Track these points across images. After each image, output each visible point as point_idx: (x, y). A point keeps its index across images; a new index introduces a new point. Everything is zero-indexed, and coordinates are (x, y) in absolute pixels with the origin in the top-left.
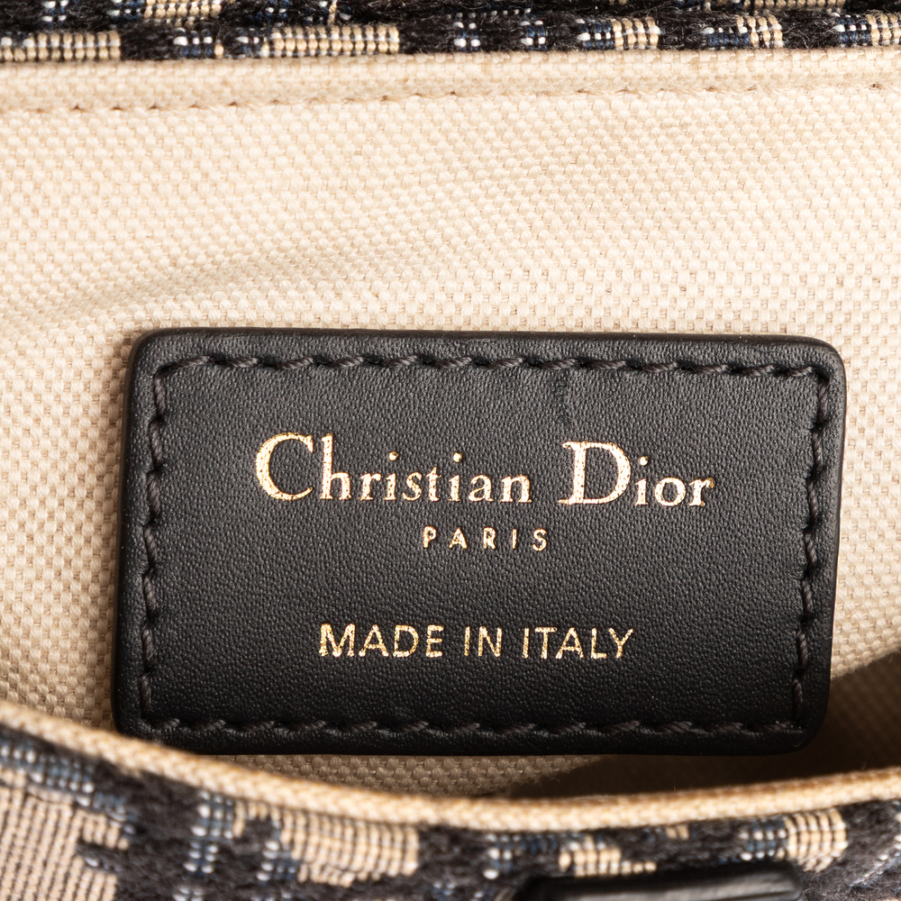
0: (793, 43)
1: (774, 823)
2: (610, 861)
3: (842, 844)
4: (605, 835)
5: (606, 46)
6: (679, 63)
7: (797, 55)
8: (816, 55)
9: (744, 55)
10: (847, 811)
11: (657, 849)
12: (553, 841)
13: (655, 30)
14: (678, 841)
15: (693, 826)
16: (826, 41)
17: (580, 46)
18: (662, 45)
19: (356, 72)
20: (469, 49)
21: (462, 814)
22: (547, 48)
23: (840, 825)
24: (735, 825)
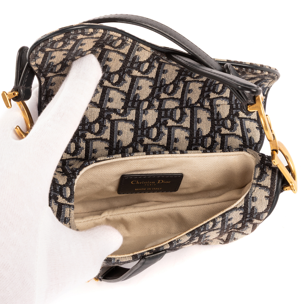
0: (181, 153)
1: (162, 246)
2: (149, 253)
3: (169, 247)
4: (148, 251)
5: (164, 154)
6: (170, 155)
7: (181, 154)
8: (182, 154)
9: (176, 154)
10: (169, 243)
11: (152, 252)
12: (143, 253)
13: (168, 152)
14: (154, 250)
15: (155, 249)
16: (184, 153)
17: (162, 154)
18: (169, 154)
19: (141, 157)
20: (152, 154)
21: (135, 253)
22: (159, 154)
23: (168, 245)
24: (159, 248)
